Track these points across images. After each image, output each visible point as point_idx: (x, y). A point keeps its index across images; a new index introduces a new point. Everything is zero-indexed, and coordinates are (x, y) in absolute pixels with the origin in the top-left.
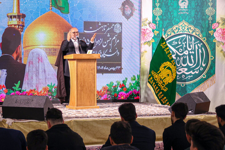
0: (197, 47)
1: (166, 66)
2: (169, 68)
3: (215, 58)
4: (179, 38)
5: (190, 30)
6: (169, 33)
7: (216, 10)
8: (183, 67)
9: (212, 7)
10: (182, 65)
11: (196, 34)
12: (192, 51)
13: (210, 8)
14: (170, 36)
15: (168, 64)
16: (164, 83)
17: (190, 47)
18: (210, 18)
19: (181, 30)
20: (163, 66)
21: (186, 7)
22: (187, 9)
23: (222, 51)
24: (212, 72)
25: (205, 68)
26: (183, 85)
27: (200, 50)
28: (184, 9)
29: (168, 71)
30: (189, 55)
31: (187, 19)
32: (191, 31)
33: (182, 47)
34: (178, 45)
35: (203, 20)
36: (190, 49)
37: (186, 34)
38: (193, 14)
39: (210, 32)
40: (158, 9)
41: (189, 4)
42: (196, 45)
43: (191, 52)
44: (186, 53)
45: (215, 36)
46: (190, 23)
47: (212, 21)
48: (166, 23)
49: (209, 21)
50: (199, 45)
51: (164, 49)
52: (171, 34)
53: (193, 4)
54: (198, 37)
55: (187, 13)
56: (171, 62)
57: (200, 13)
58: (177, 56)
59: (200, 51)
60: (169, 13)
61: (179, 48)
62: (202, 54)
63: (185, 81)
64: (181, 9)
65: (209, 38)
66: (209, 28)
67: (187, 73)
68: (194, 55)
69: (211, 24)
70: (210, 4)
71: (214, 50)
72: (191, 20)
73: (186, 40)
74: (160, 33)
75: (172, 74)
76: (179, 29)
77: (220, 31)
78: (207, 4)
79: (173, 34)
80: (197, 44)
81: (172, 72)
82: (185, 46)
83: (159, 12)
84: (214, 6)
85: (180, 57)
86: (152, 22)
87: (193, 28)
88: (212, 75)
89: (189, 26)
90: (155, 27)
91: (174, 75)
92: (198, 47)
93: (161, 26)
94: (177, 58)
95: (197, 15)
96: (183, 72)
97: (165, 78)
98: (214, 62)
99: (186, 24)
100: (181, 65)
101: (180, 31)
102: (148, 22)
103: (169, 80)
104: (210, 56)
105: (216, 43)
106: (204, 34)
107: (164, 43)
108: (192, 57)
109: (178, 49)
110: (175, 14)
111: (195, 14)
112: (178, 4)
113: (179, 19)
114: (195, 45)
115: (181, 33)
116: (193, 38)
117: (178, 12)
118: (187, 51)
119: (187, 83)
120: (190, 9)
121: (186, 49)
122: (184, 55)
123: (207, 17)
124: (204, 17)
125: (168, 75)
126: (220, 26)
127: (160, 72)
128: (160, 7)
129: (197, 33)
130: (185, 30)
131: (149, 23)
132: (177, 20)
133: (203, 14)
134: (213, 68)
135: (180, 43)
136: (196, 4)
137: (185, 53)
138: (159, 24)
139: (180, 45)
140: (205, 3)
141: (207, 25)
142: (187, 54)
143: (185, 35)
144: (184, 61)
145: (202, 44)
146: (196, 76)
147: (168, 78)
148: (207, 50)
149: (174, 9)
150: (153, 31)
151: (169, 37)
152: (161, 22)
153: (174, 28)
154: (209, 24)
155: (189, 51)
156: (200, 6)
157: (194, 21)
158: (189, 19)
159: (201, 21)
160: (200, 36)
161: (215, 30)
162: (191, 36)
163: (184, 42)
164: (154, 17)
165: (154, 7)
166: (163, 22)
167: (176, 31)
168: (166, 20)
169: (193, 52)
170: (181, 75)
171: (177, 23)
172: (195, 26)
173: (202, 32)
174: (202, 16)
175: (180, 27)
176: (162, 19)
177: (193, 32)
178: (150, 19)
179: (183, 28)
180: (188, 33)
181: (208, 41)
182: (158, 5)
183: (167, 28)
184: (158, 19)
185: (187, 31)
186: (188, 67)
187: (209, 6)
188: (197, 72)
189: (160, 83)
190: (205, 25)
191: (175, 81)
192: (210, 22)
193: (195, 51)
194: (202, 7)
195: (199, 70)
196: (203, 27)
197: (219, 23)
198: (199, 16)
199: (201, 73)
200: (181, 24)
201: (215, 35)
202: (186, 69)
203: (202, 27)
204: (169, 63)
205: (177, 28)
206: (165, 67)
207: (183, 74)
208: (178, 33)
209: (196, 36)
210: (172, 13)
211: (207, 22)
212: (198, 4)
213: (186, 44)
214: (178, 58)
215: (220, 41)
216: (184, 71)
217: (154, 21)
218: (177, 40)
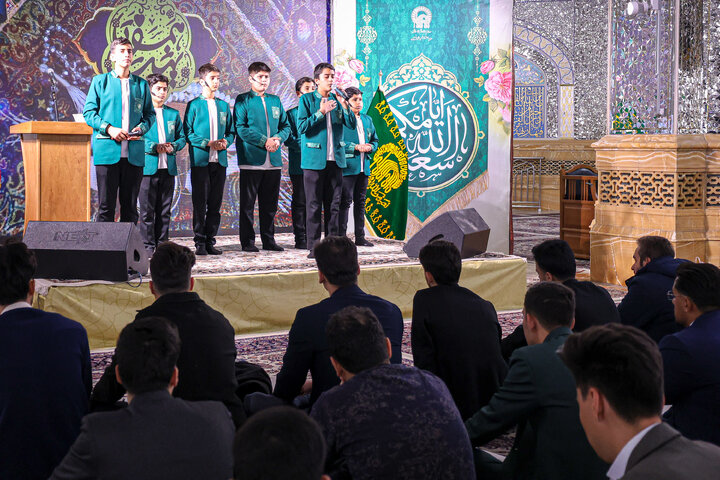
0: (449, 113)
1: (387, 153)
2: (393, 158)
3: (487, 136)
4: (412, 93)
5: (434, 76)
6: (392, 82)
7: (488, 34)
8: (421, 155)
9: (481, 25)
10: (420, 150)
11: (448, 85)
12: (439, 120)
13: (477, 29)
14: (394, 88)
15: (391, 148)
16: (382, 190)
17: (435, 112)
18: (477, 51)
19: (417, 74)
21: (427, 26)
22: (430, 29)
23: (501, 119)
24: (481, 165)
25: (466, 157)
26: (421, 193)
27: (456, 118)
28: (423, 28)
29: (392, 163)
30: (434, 129)
31: (429, 52)
32: (437, 78)
33: (418, 113)
34: (410, 106)
35: (462, 53)
36: (435, 117)
37: (428, 84)
38: (441, 41)
39: (476, 79)
40: (367, 28)
41: (432, 18)
42: (448, 109)
43: (437, 123)
44: (427, 124)
45: (486, 88)
46: (435, 61)
47: (481, 56)
48: (385, 59)
49: (475, 57)
50: (453, 107)
51: (383, 115)
52: (395, 84)
53: (442, 19)
54: (452, 90)
55: (430, 39)
56: (397, 145)
57: (455, 39)
58: (409, 130)
59: (457, 121)
60: (391, 39)
61: (412, 114)
62: (461, 128)
63: (425, 185)
64: (417, 29)
65: (475, 91)
66: (474, 73)
67: (429, 168)
68: (444, 129)
69: (479, 63)
70: (477, 21)
71: (484, 118)
72: (437, 53)
73: (426, 97)
74: (374, 81)
75: (400, 169)
76: (412, 72)
77: (497, 78)
78: (470, 20)
79: (399, 84)
80: (451, 105)
81: (399, 166)
82: (424, 110)
83: (370, 34)
84: (485, 25)
85: (414, 132)
86: (354, 57)
87: (441, 71)
88: (482, 172)
89: (435, 67)
90: (362, 68)
92: (453, 111)
93: (374, 67)
94: (408, 137)
95: (450, 43)
96: (421, 165)
97: (385, 179)
98: (484, 143)
99: (428, 63)
100: (417, 151)
101: (414, 77)
102: (347, 56)
103: (394, 183)
104: (477, 130)
105: (490, 104)
106: (465, 83)
107: (383, 103)
108: (439, 133)
109: (410, 117)
110: (404, 41)
111: (446, 41)
112: (410, 19)
113: (412, 50)
114: (445, 107)
115: (417, 81)
116: (442, 92)
117: (410, 36)
118: (429, 120)
119: (428, 188)
120: (434, 29)
121: (427, 115)
122: (423, 128)
123: (470, 47)
124: (464, 48)
125: (391, 172)
126: (498, 68)
127: (375, 166)
128: (373, 24)
129: (451, 82)
130: (426, 74)
131: (349, 60)
132: (409, 53)
133: (463, 41)
134: (484, 158)
135: (414, 103)
136: (448, 20)
137: (424, 124)
138: (370, 60)
139: (415, 106)
140: (467, 18)
141: (470, 66)
142: (430, 126)
143: (425, 87)
144: (424, 143)
145: (460, 105)
146: (448, 174)
147: (390, 180)
148: (470, 118)
149: (402, 29)
150: (358, 76)
151: (391, 89)
152: (375, 58)
153: (403, 71)
154: (474, 62)
155: (433, 121)
156: (455, 24)
157: (443, 57)
158: (434, 51)
159: (457, 56)
160: (457, 88)
161: (486, 77)
162: (438, 87)
163: (423, 100)
164: (360, 46)
165: (360, 24)
166: (379, 58)
167: (406, 78)
168: (385, 52)
169: (442, 123)
170: (416, 173)
171: (409, 60)
172: (447, 66)
173: (460, 80)
174: (461, 47)
175: (415, 69)
176: (376, 52)
177: (442, 79)
178: (352, 51)
179: (422, 71)
180: (432, 81)
181: (472, 100)
182: (367, 19)
183: (387, 69)
184: (368, 50)
185: (429, 77)
186: (431, 154)
187: (474, 25)
188: (450, 167)
190: (467, 64)
191: (405, 184)
192: (477, 59)
193: (445, 120)
194: (461, 27)
195: (455, 161)
196: (462, 70)
197: (494, 62)
198: (453, 46)
199: (458, 168)
200: (416, 63)
201: (488, 85)
202: (428, 160)
203: (459, 68)
204: (392, 146)
205: (407, 71)
206: (384, 155)
207: (422, 169)
208: (411, 81)
209: (448, 88)
210: (397, 38)
211: (470, 59)
212: (452, 19)
213: (427, 106)
214: (411, 135)
215: (498, 99)
216: (422, 162)
217: (360, 55)
218: (409, 97)
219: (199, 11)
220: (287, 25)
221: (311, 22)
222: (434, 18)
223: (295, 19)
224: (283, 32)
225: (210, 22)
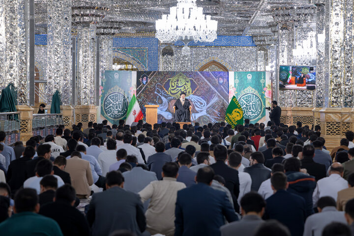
0: (256, 101)
2: (238, 112)
3: (265, 107)
7: (265, 81)
8: (249, 112)
14: (243, 95)
15: (237, 110)
16: (235, 120)
17: (253, 101)
18: (263, 85)
20: (234, 111)
23: (269, 102)
25: (260, 112)
27: (258, 102)
28: (250, 80)
29: (238, 114)
30: (253, 105)
31: (251, 85)
33: (249, 101)
34: (247, 99)
38: (254, 83)
39: (263, 92)
40: (237, 79)
46: (253, 87)
50: (257, 99)
53: (254, 77)
55: (251, 82)
56: (239, 109)
57: (257, 82)
60: (242, 82)
62: (259, 104)
65: (262, 95)
66: (262, 90)
68: (255, 105)
69: (263, 88)
71: (265, 102)
73: (251, 97)
74: (238, 93)
77: (268, 92)
79: (244, 93)
83: (237, 81)
84: (264, 78)
87: (254, 90)
88: (264, 116)
90: (236, 89)
91: (242, 116)
93: (238, 89)
97: (236, 117)
103: (238, 118)
104: (263, 105)
105: (266, 98)
109: (247, 102)
110: (246, 83)
112: (247, 77)
113: (247, 85)
114: (255, 99)
115: (248, 93)
116: (254, 96)
117: (247, 81)
120: (253, 80)
121: (251, 102)
122: (250, 105)
123: (261, 84)
125: (238, 116)
126: (268, 89)
127: (233, 114)
131: (233, 88)
133: (259, 82)
134: (265, 112)
138: (237, 87)
140: (260, 77)
143: (250, 94)
144: (250, 109)
145: (259, 99)
148: (261, 102)
149: (245, 80)
156: (257, 78)
159: (258, 86)
161: (265, 91)
162: (253, 94)
164: (235, 84)
165: (235, 79)
166: (239, 87)
168: (241, 86)
170: (248, 116)
171: (246, 87)
172: (255, 89)
173: (259, 92)
174: (259, 84)
176: (239, 85)
178: (233, 85)
181: (261, 97)
182: (237, 77)
183: (241, 90)
184: (237, 85)
186: (252, 111)
187: (262, 78)
188: (256, 115)
189: (232, 120)
193: (255, 103)
194: (259, 79)
195: (258, 113)
196: (259, 90)
198: (257, 84)
199: (258, 115)
201: (265, 94)
202: (251, 113)
207: (250, 115)
210: (244, 82)
211: (261, 87)
213: (251, 99)
214: (247, 107)
215: (268, 97)
217: (235, 86)
218: (246, 97)
219: (192, 78)
220: (216, 80)
221: (223, 78)
222: (252, 77)
223: (219, 78)
224: (215, 81)
225: (195, 80)
